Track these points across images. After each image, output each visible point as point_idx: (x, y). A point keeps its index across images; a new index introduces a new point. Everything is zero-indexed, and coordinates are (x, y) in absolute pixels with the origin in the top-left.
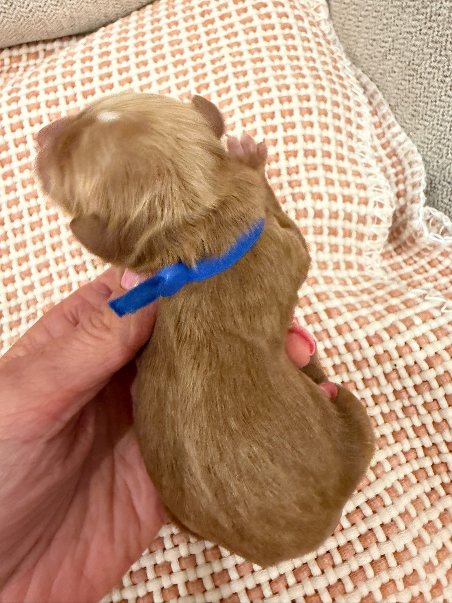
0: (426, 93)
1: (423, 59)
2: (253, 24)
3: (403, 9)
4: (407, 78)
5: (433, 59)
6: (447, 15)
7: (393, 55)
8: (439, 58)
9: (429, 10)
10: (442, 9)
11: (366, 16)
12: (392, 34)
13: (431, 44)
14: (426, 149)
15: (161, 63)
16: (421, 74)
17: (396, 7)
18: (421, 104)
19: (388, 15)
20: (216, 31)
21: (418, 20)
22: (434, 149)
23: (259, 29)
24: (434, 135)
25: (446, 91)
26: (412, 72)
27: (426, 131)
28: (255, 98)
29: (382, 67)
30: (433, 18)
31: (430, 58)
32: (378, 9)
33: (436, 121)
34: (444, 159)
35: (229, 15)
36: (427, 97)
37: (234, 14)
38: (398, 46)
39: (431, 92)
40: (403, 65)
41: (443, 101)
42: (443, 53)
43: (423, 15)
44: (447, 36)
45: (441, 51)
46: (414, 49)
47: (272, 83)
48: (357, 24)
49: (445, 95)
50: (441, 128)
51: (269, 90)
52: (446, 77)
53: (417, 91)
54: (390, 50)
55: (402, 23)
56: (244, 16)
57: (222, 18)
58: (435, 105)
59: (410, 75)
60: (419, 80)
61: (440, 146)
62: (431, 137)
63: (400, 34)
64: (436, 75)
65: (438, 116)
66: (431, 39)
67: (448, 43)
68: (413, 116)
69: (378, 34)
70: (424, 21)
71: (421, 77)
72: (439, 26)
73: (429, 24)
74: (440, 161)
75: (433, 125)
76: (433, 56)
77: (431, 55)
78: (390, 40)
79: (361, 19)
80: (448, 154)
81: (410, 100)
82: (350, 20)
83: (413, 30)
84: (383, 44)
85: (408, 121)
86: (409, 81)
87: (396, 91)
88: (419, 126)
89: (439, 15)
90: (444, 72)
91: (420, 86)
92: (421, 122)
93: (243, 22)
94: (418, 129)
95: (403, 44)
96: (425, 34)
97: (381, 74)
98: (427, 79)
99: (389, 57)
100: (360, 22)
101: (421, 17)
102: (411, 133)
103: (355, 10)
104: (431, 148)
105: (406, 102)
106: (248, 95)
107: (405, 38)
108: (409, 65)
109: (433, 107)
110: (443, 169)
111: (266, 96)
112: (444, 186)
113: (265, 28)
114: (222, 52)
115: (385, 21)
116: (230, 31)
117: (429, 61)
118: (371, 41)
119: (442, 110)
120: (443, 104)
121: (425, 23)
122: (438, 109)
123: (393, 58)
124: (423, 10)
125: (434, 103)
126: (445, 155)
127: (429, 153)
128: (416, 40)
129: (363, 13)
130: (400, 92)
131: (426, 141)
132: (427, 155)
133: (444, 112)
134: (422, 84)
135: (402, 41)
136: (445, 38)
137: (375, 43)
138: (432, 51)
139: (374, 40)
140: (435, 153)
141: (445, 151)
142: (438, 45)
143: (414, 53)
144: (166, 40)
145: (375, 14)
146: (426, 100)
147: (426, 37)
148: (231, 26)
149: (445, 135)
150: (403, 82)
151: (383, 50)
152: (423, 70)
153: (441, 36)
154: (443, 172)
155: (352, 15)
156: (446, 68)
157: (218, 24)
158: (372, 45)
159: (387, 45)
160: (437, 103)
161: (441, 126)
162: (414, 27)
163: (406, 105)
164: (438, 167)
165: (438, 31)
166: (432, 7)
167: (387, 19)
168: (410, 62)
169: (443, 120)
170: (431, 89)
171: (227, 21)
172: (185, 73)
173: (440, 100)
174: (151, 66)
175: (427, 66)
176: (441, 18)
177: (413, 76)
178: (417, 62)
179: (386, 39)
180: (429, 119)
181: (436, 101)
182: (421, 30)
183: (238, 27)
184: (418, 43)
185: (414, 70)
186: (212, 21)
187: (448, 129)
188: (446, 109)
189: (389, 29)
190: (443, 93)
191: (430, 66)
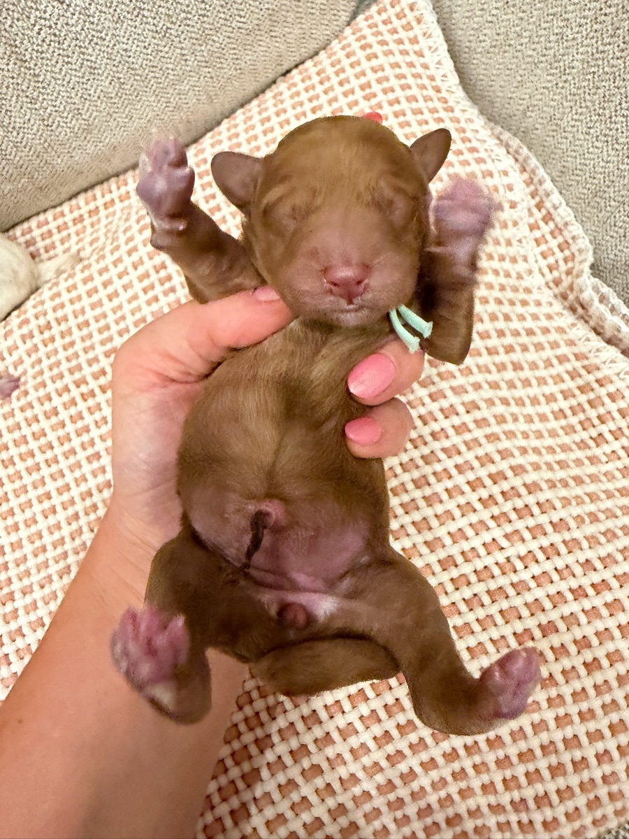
0: (573, 147)
1: (564, 113)
3: (535, 64)
4: (551, 133)
5: (574, 112)
6: (581, 67)
7: (532, 112)
8: (580, 111)
9: (561, 64)
10: (575, 62)
11: (498, 75)
12: (529, 91)
13: (569, 97)
14: (583, 205)
16: (564, 128)
17: (528, 63)
18: (569, 159)
19: (521, 72)
21: (553, 75)
22: (592, 204)
24: (589, 189)
25: (593, 143)
26: (554, 127)
27: (580, 186)
29: (523, 125)
30: (567, 71)
31: (571, 111)
32: (510, 67)
33: (588, 175)
34: (604, 212)
36: (574, 151)
38: (536, 103)
39: (577, 145)
40: (545, 121)
41: (592, 153)
42: (583, 105)
43: (556, 68)
44: (584, 87)
45: (581, 103)
46: (552, 103)
48: (490, 83)
49: (593, 147)
50: (595, 181)
52: (590, 128)
53: (563, 147)
54: (528, 107)
55: (536, 78)
58: (584, 159)
59: (553, 131)
60: (563, 134)
61: (598, 199)
62: (586, 191)
63: (537, 90)
64: (580, 128)
65: (590, 169)
66: (568, 92)
67: (587, 94)
68: (562, 172)
69: (514, 92)
70: (559, 75)
71: (565, 132)
72: (574, 79)
73: (564, 78)
74: (600, 215)
75: (586, 179)
76: (574, 108)
77: (571, 107)
78: (527, 96)
79: (493, 78)
80: (606, 207)
81: (557, 157)
82: (482, 80)
83: (550, 85)
84: (521, 102)
85: (558, 179)
86: (554, 137)
87: (542, 148)
88: (570, 183)
89: (573, 68)
90: (587, 123)
91: (565, 140)
92: (572, 177)
94: (570, 186)
95: (541, 100)
96: (563, 88)
97: (524, 132)
98: (571, 132)
99: (529, 114)
100: (493, 81)
101: (555, 71)
102: (563, 191)
103: (486, 69)
104: (589, 203)
105: (553, 159)
107: (541, 94)
108: (551, 120)
109: (583, 161)
110: (604, 223)
112: (607, 241)
115: (519, 79)
117: (570, 115)
118: (507, 100)
119: (592, 162)
120: (592, 156)
121: (560, 77)
122: (588, 162)
123: (533, 115)
124: (556, 64)
125: (582, 157)
126: (603, 208)
127: (588, 209)
128: (554, 95)
129: (495, 72)
130: (546, 149)
131: (583, 196)
132: (586, 211)
133: (594, 164)
134: (566, 138)
135: (539, 97)
136: (582, 90)
137: (512, 102)
138: (572, 104)
139: (511, 98)
140: (594, 207)
141: (603, 205)
142: (577, 97)
143: (554, 107)
145: (508, 72)
146: (574, 154)
147: (563, 91)
149: (600, 187)
150: (548, 139)
151: (521, 108)
152: (566, 124)
153: (578, 88)
154: (605, 226)
155: (483, 75)
156: (589, 119)
158: (509, 104)
159: (525, 102)
160: (586, 156)
161: (594, 178)
162: (549, 81)
163: (554, 162)
164: (599, 221)
165: (575, 84)
166: (564, 61)
167: (521, 76)
168: (551, 117)
169: (595, 172)
170: (577, 143)
173: (588, 152)
175: (569, 119)
176: (574, 71)
177: (556, 131)
178: (558, 116)
179: (523, 97)
180: (580, 173)
181: (584, 154)
182: (557, 84)
184: (555, 97)
185: (557, 125)
187: (602, 182)
188: (596, 160)
189: (525, 86)
190: (590, 146)
191: (572, 119)
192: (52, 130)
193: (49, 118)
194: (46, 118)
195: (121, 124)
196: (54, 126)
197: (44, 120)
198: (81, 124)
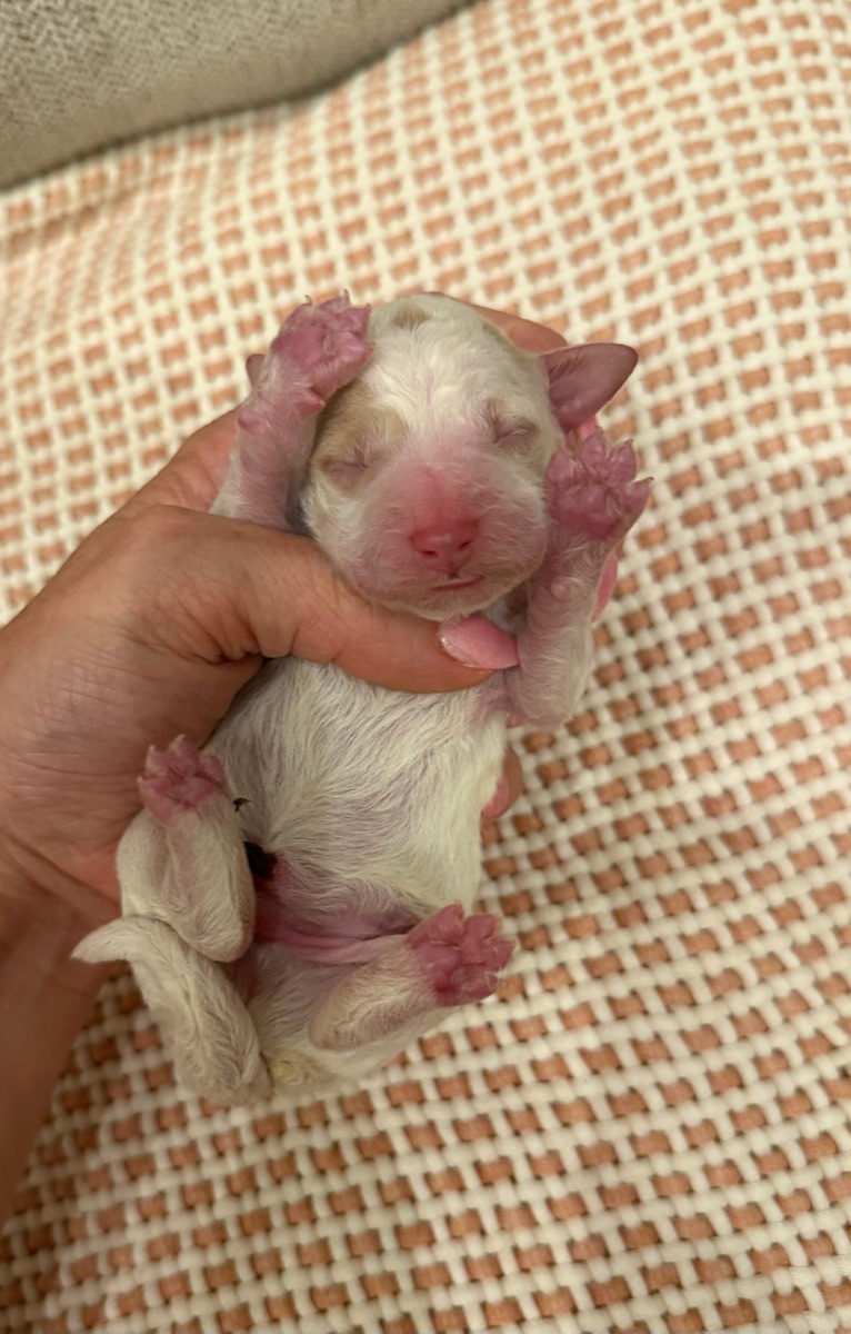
2: (726, 49)
15: (512, 154)
20: (636, 71)
23: (741, 60)
28: (744, 228)
35: (667, 31)
37: (678, 28)
47: (780, 190)
51: (775, 208)
56: (702, 31)
57: (650, 38)
93: (702, 46)
106: (728, 221)
111: (770, 223)
113: (755, 57)
114: (656, 122)
116: (670, 69)
144: (519, 98)
148: (674, 56)
157: (642, 53)
171: (663, 46)
172: (571, 173)
174: (490, 161)
183: (691, 59)
186: (626, 48)
192: (33, 50)
193: (30, 21)
194: (24, 21)
195: (173, 51)
196: (40, 40)
197: (19, 25)
198: (92, 43)
